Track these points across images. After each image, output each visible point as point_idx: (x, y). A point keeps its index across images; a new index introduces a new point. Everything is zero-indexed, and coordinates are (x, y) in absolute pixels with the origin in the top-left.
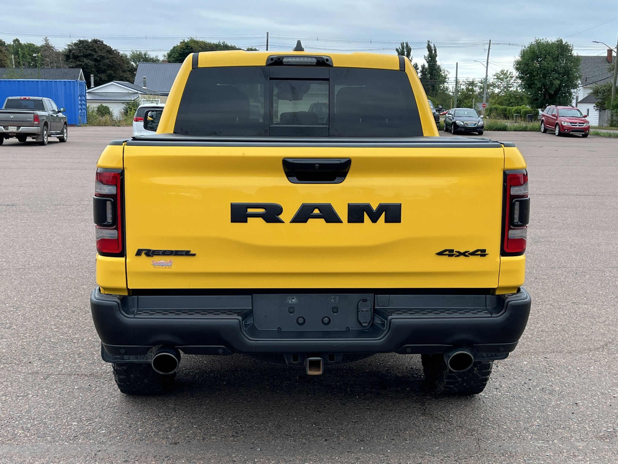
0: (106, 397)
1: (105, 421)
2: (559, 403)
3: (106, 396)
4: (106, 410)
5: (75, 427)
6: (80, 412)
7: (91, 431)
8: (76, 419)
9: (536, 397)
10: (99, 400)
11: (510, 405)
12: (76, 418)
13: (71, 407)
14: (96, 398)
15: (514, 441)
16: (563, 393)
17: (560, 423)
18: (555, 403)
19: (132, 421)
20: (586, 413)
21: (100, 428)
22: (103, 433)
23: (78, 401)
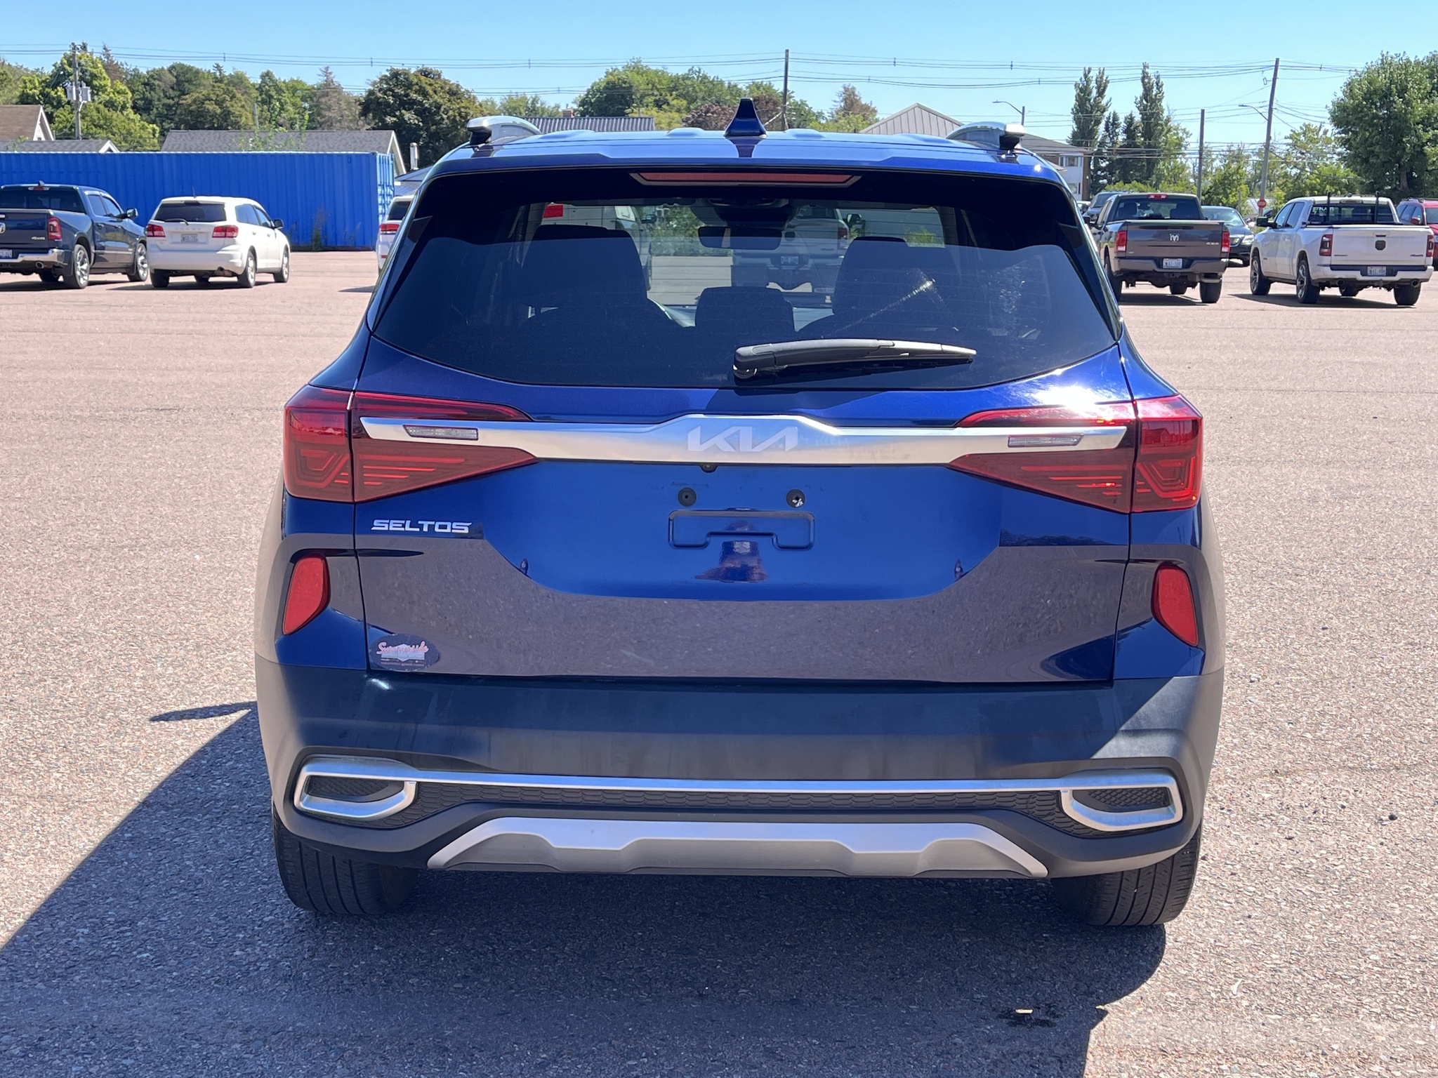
0: (188, 863)
1: (162, 927)
2: (1338, 906)
3: (189, 859)
4: (175, 897)
5: (81, 940)
6: (108, 901)
7: (114, 953)
8: (90, 920)
9: (1279, 890)
10: (168, 869)
11: (1206, 911)
12: (91, 918)
13: (94, 886)
14: (164, 864)
15: (1201, 1014)
16: (1354, 879)
17: (1335, 963)
18: (1329, 907)
19: (226, 929)
20: (1408, 939)
21: (139, 947)
22: (141, 960)
23: (117, 871)
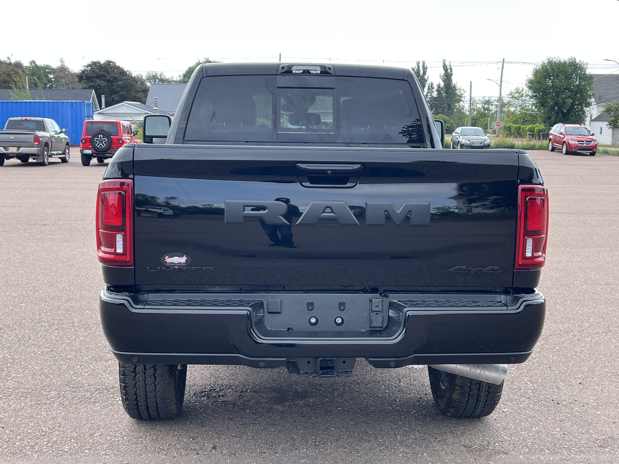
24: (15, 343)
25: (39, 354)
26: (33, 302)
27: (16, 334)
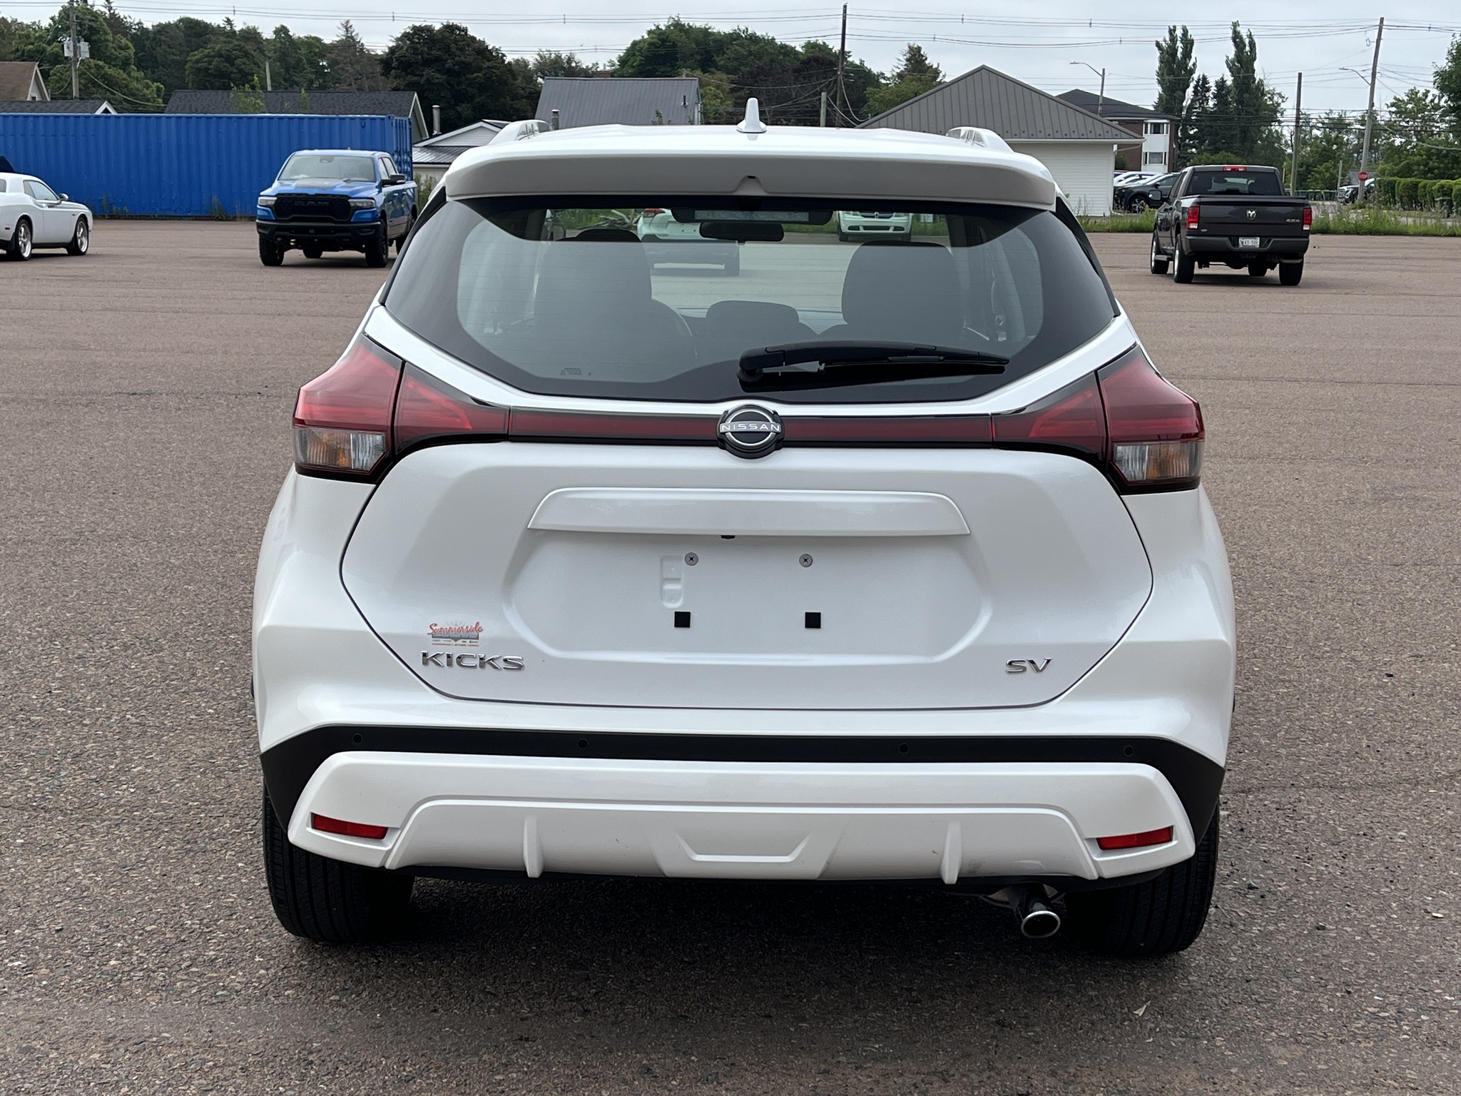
4: (58, 905)
10: (55, 877)
14: (52, 871)
24: (155, 684)
25: (210, 714)
26: (217, 580)
27: (163, 662)
